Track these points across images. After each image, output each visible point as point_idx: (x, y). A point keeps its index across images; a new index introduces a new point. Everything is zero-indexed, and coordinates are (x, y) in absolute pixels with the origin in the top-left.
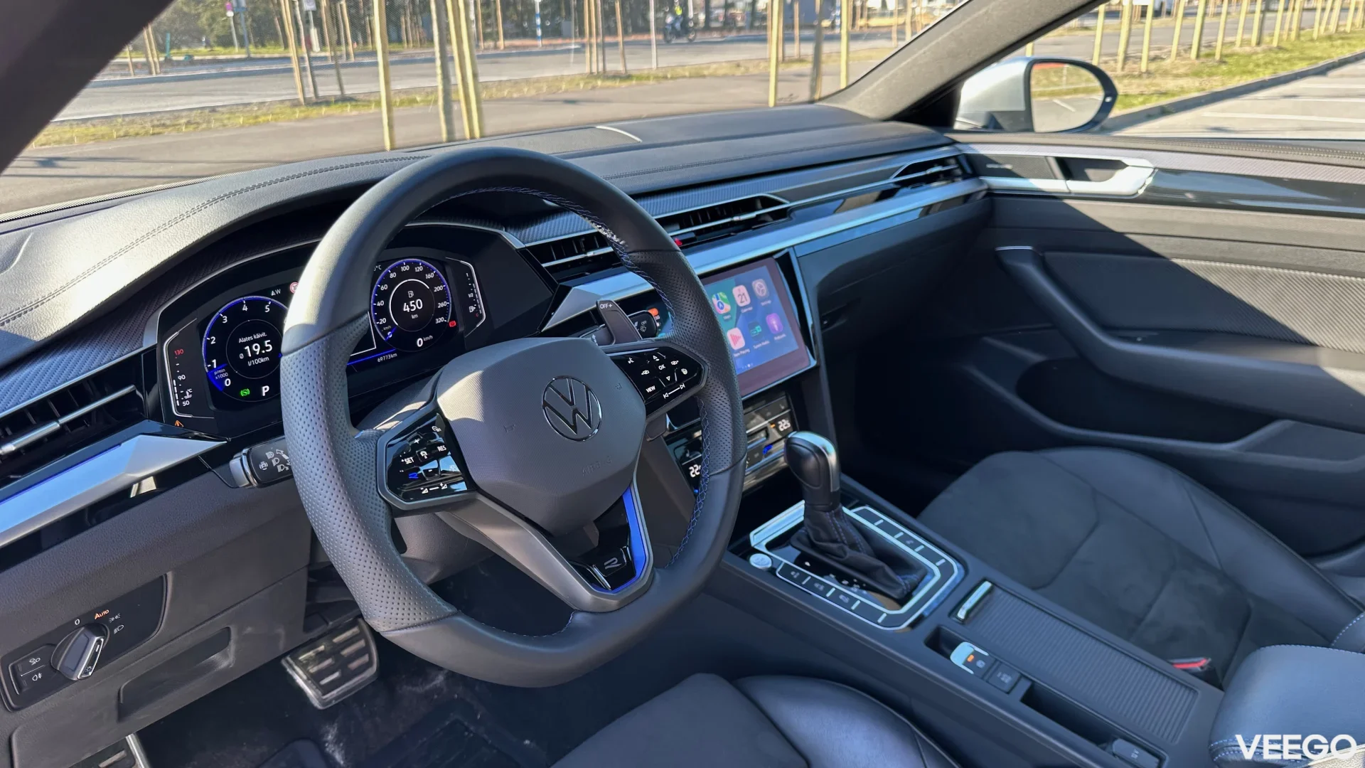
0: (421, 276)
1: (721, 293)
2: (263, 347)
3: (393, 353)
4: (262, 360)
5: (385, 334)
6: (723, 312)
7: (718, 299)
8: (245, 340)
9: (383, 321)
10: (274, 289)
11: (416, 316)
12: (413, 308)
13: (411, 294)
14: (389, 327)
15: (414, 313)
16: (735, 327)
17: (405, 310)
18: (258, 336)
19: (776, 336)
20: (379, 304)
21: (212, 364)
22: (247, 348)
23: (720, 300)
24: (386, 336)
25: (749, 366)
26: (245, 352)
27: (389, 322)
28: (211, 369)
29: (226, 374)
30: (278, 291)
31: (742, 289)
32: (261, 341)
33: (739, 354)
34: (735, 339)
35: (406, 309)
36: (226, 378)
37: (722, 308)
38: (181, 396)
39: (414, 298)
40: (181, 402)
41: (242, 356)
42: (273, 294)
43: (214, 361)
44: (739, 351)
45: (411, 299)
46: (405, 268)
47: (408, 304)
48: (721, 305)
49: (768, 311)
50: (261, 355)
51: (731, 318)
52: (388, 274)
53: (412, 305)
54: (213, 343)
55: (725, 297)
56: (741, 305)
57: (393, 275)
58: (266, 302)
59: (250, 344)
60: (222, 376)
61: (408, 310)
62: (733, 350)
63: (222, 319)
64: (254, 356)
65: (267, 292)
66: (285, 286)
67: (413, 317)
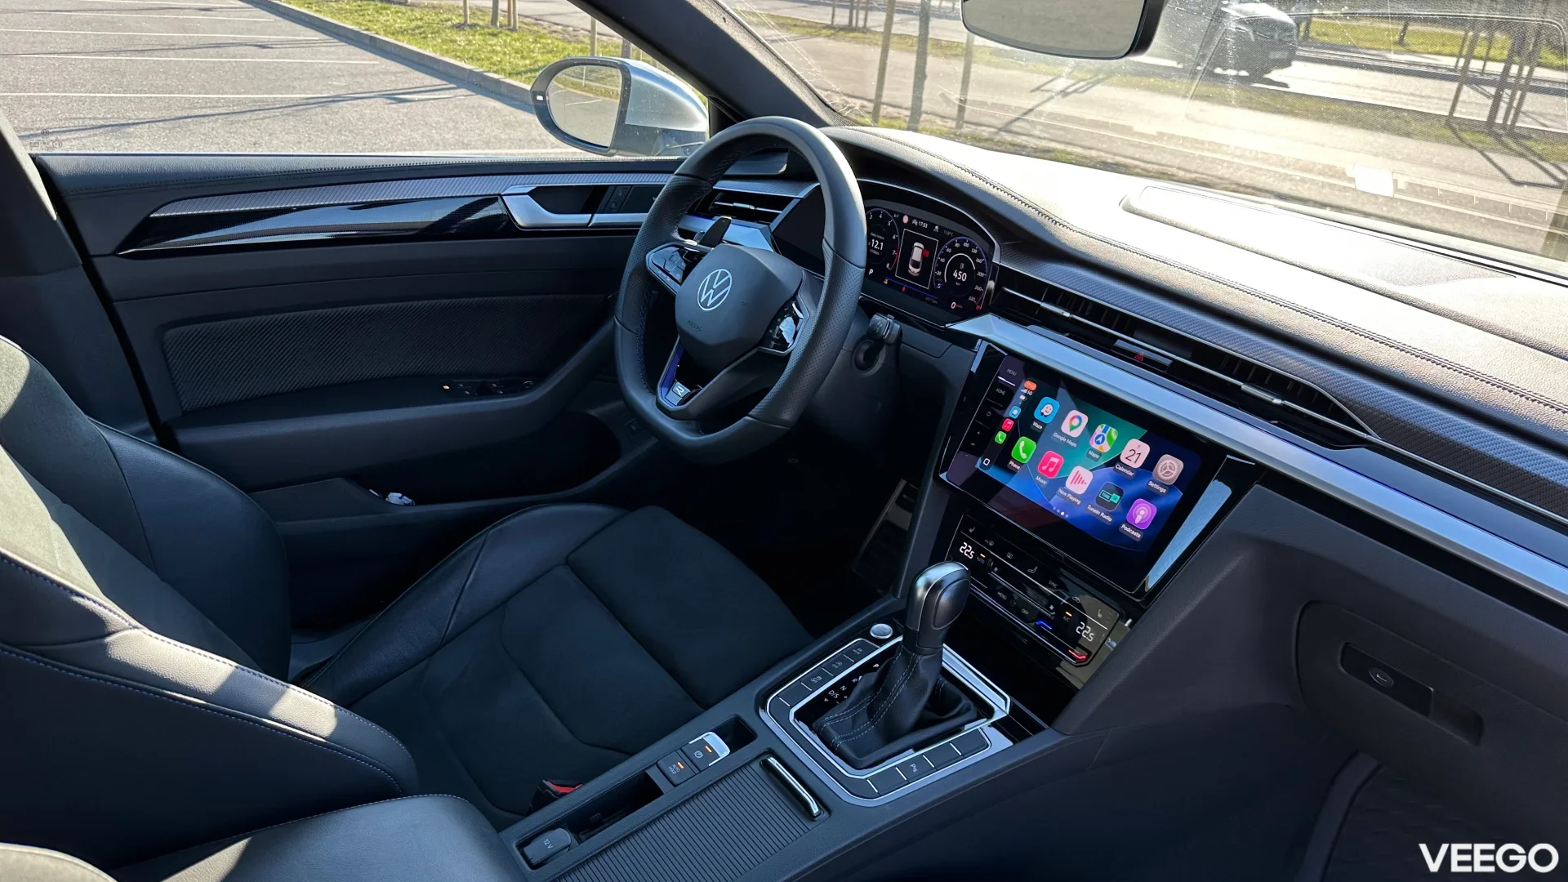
0: (974, 256)
1: (1114, 430)
2: (879, 246)
3: (936, 300)
5: (937, 283)
6: (1095, 446)
7: (1104, 431)
9: (939, 273)
10: (897, 213)
11: (959, 284)
12: (960, 277)
13: (962, 266)
14: (941, 280)
15: (959, 281)
16: (1091, 470)
17: (954, 275)
18: (880, 237)
19: (1129, 525)
20: (941, 260)
22: (873, 241)
23: (1105, 435)
24: (937, 285)
25: (1063, 514)
30: (897, 216)
31: (1145, 449)
33: (1065, 494)
34: (1078, 479)
37: (1098, 443)
39: (963, 270)
42: (895, 216)
44: (1068, 491)
45: (961, 270)
46: (966, 245)
47: (958, 272)
48: (1100, 439)
49: (1150, 496)
51: (1096, 460)
52: (954, 242)
53: (960, 275)
55: (1115, 437)
56: (1123, 459)
57: (957, 245)
58: (890, 219)
59: (876, 239)
61: (956, 276)
62: (1065, 485)
65: (893, 213)
66: (902, 216)
67: (957, 284)
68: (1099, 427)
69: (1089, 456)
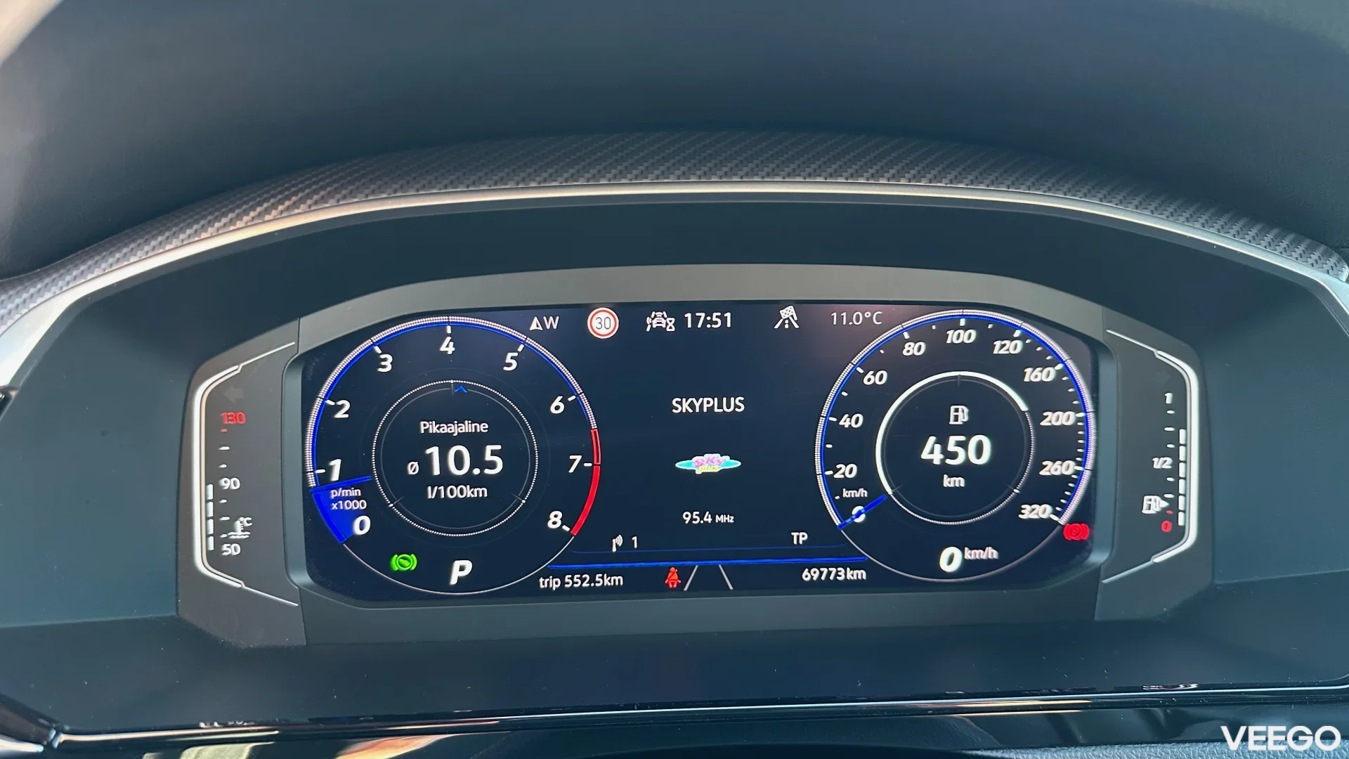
0: (1011, 369)
2: (478, 460)
3: (855, 567)
4: (468, 492)
5: (844, 507)
8: (433, 428)
9: (847, 471)
10: (543, 310)
11: (960, 482)
12: (954, 456)
14: (863, 492)
15: (954, 472)
17: (925, 455)
18: (467, 427)
20: (845, 422)
21: (329, 470)
22: (434, 451)
24: (845, 515)
26: (426, 462)
27: (867, 478)
28: (324, 480)
29: (361, 505)
30: (552, 323)
32: (475, 443)
35: (931, 452)
36: (359, 513)
38: (222, 530)
39: (967, 430)
40: (219, 543)
41: (413, 468)
42: (535, 325)
43: (336, 464)
45: (957, 430)
46: (963, 336)
47: (943, 442)
50: (468, 480)
52: (898, 341)
53: (951, 447)
54: (340, 415)
57: (913, 349)
58: (513, 343)
59: (445, 442)
60: (352, 505)
61: (937, 458)
63: (378, 361)
64: (447, 479)
65: (519, 313)
66: (577, 313)
67: (948, 482)
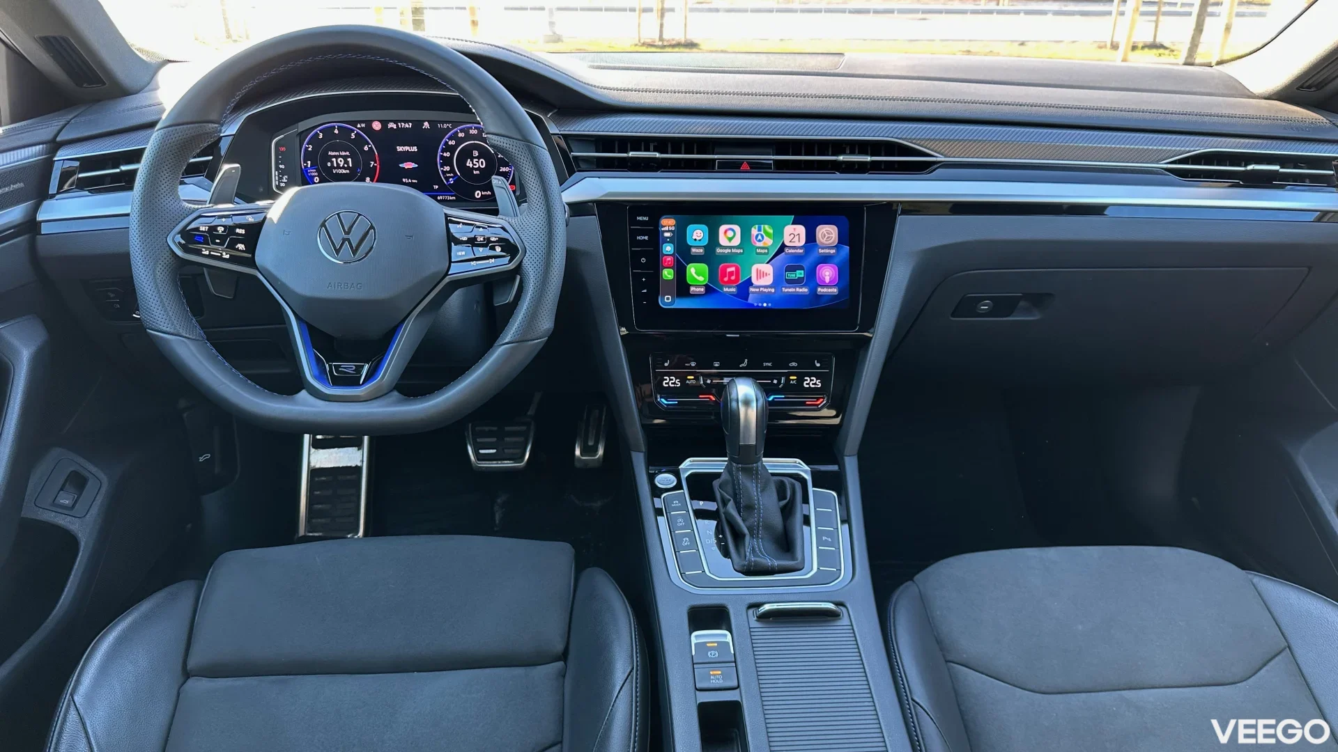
1: (766, 226)
2: (346, 162)
3: (452, 196)
4: (344, 171)
5: (447, 179)
6: (759, 244)
7: (759, 230)
8: (333, 154)
9: (447, 168)
10: (361, 122)
11: (478, 172)
12: (476, 165)
13: (476, 153)
14: (452, 175)
15: (476, 169)
16: (768, 263)
17: (468, 165)
18: (343, 153)
19: (823, 286)
20: (445, 154)
21: (307, 164)
22: (334, 160)
23: (762, 233)
24: (448, 181)
25: (765, 305)
26: (332, 162)
27: (452, 170)
28: (306, 167)
29: (316, 174)
30: (363, 125)
31: (801, 230)
32: (345, 157)
33: (758, 290)
34: (761, 274)
35: (469, 164)
36: (316, 176)
37: (760, 241)
38: (280, 179)
39: (478, 158)
40: (279, 182)
41: (329, 164)
42: (359, 126)
43: (309, 162)
44: (759, 287)
45: (475, 158)
46: (473, 132)
47: (472, 161)
48: (760, 237)
49: (825, 260)
50: (345, 169)
52: (456, 133)
53: (475, 163)
54: (310, 149)
55: (771, 231)
57: (461, 135)
58: (353, 131)
59: (337, 157)
60: (313, 174)
61: (471, 165)
62: (753, 284)
63: (319, 135)
64: (338, 167)
65: (354, 123)
66: (369, 123)
67: (475, 172)
68: (753, 229)
69: (758, 254)
